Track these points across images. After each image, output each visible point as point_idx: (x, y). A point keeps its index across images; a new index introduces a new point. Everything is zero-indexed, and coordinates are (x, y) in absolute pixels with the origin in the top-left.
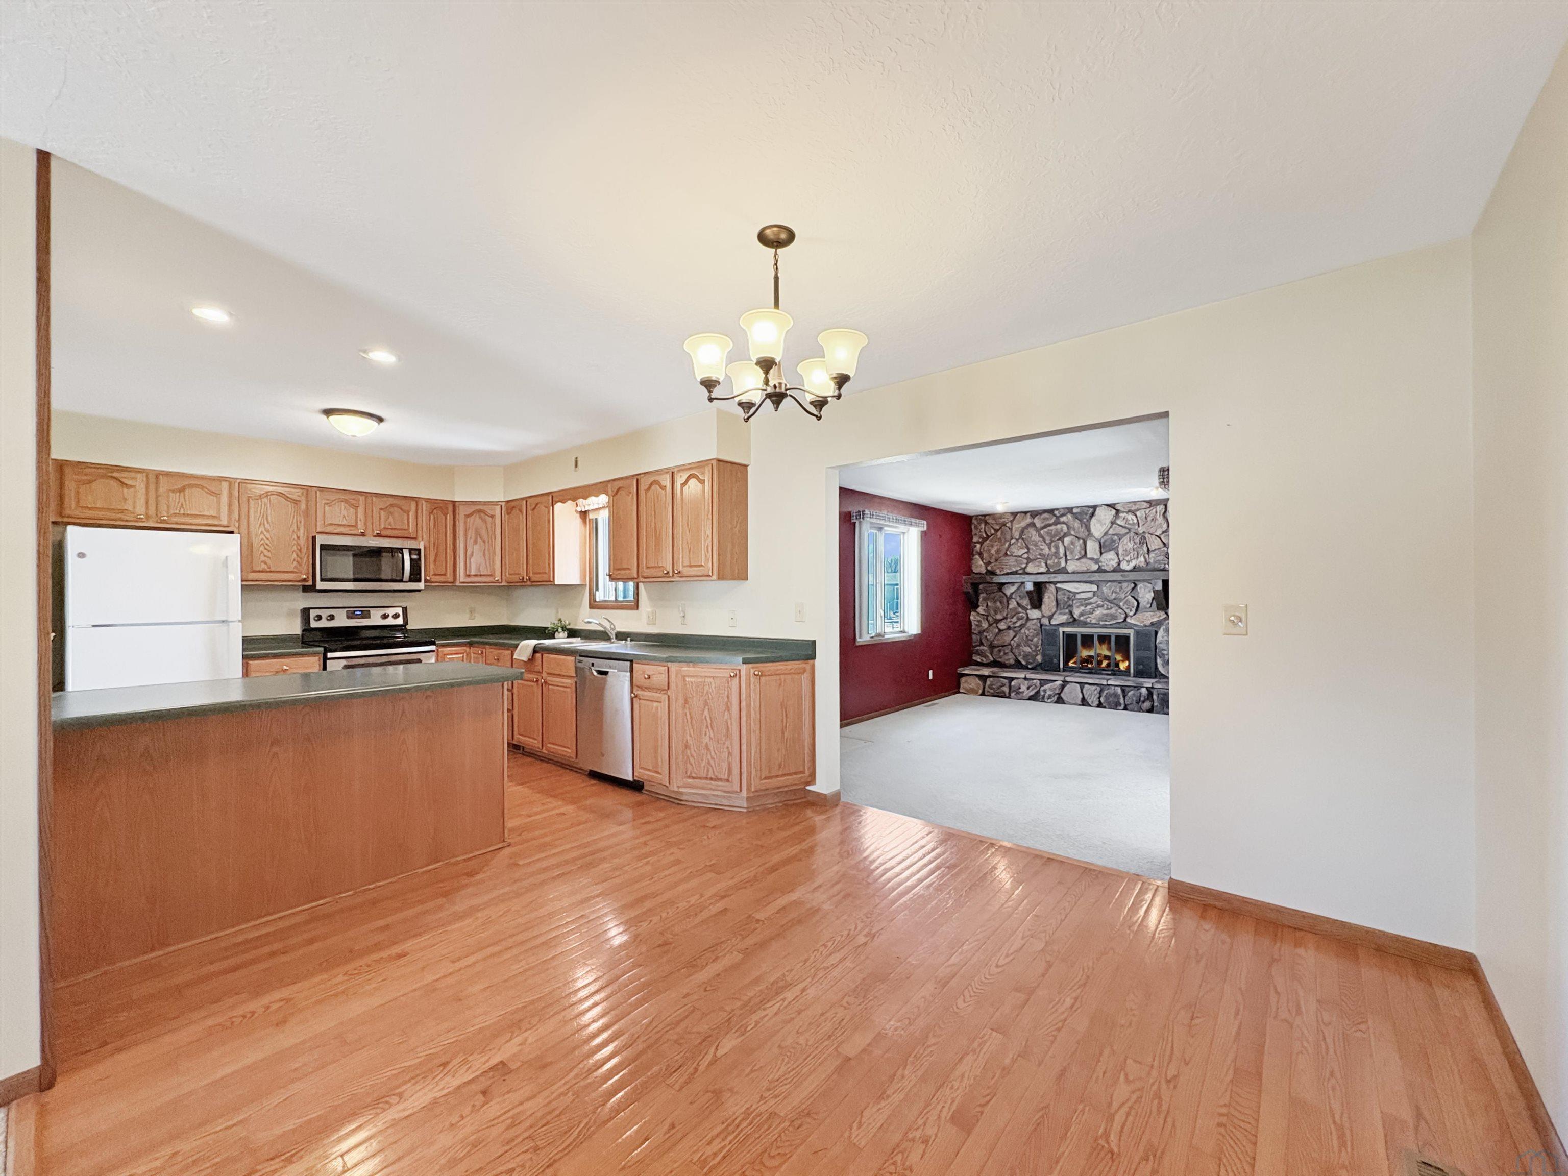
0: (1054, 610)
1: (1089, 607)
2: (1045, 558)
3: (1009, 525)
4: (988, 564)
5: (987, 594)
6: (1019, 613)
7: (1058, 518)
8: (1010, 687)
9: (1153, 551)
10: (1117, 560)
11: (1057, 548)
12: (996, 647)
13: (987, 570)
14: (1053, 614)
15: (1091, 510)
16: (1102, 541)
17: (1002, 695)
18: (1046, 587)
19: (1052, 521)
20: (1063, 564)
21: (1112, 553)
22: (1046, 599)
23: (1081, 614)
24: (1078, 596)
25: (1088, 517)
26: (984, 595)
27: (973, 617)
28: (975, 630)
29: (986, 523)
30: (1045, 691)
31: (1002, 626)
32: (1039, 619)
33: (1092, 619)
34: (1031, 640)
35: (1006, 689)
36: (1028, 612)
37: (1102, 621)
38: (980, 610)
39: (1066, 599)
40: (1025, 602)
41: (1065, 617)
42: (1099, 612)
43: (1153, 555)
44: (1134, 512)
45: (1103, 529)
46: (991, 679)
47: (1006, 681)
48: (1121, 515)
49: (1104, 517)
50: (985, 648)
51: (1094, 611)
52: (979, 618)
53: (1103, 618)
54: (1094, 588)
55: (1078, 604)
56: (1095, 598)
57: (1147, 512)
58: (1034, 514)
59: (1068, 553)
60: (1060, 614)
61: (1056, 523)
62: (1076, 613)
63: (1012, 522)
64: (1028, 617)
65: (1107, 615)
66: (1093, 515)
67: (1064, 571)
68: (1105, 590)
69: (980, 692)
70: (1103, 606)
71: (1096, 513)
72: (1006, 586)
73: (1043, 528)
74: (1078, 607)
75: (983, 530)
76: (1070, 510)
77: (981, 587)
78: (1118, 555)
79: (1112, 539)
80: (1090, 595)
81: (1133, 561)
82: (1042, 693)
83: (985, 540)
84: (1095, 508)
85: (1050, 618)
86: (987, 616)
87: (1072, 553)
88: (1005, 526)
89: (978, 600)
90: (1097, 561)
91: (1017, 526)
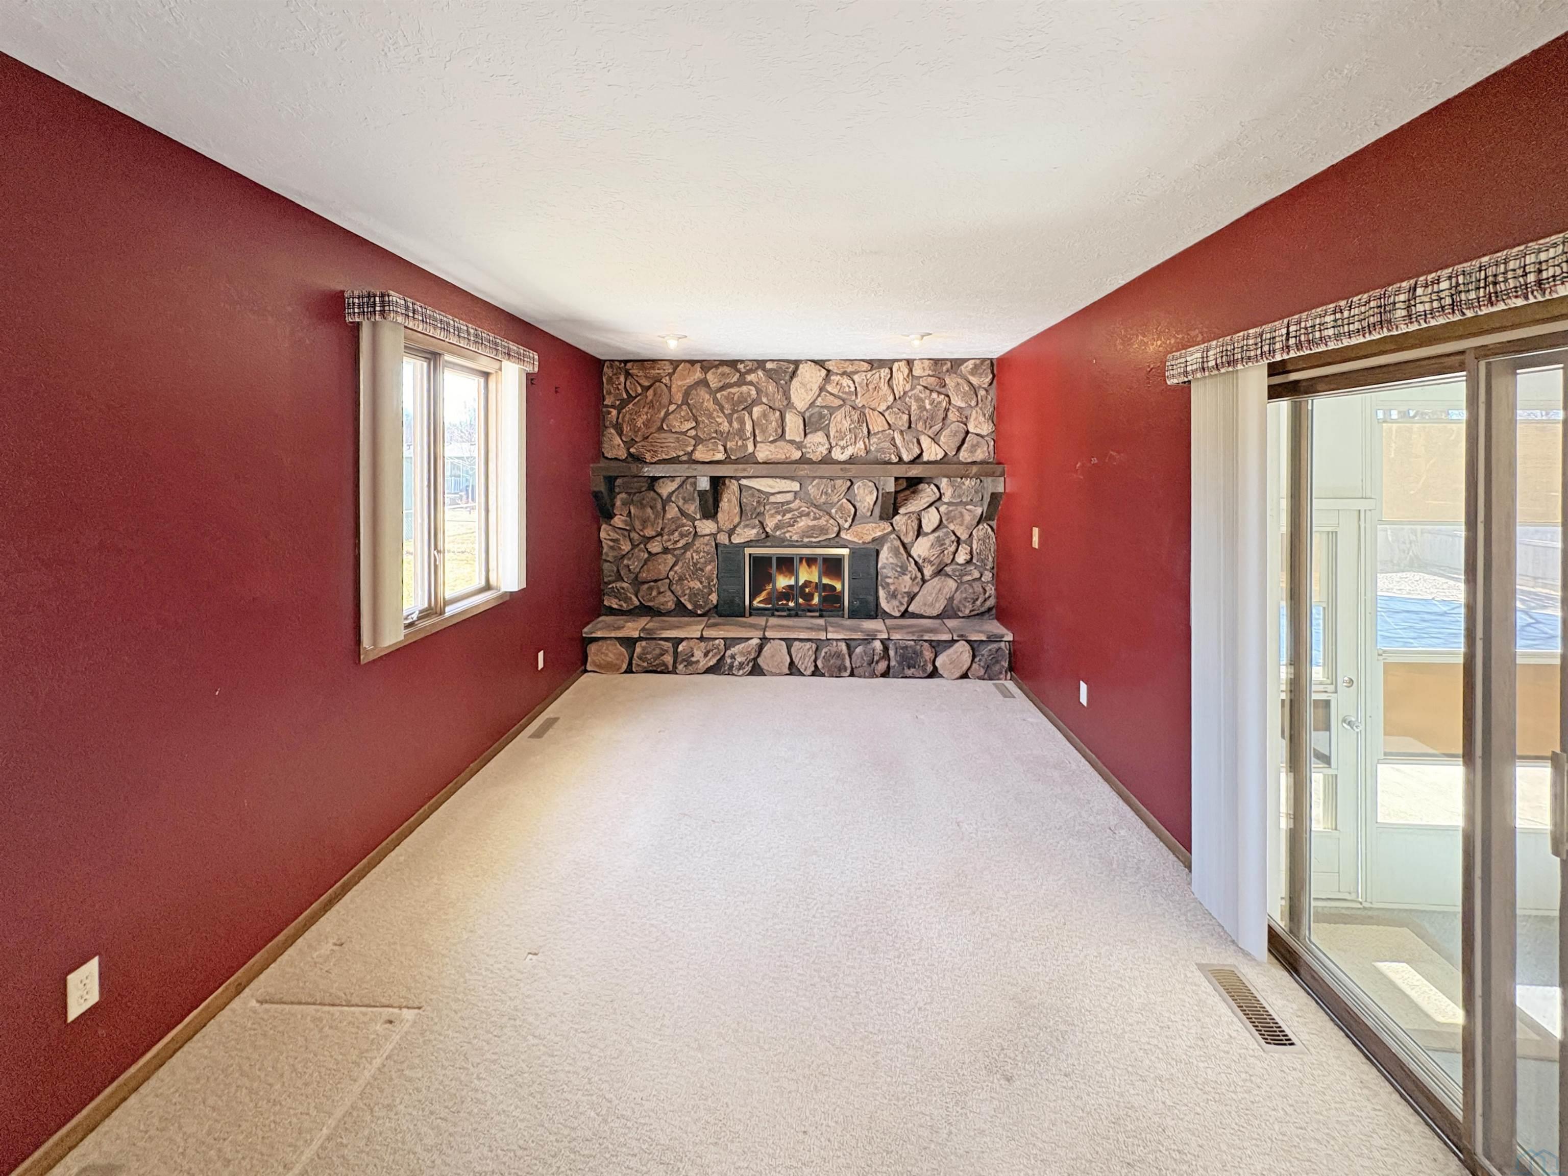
0: (737, 520)
1: (788, 516)
2: (724, 437)
3: (666, 380)
4: (632, 442)
5: (629, 494)
6: (683, 525)
7: (742, 375)
8: (676, 654)
9: (875, 434)
10: (827, 446)
11: (742, 422)
12: (644, 583)
13: (630, 454)
14: (735, 527)
15: (792, 367)
16: (807, 415)
17: (663, 670)
18: (724, 484)
19: (735, 379)
20: (751, 449)
21: (820, 433)
22: (724, 504)
23: (777, 527)
24: (772, 499)
25: (787, 378)
26: (623, 495)
27: (605, 533)
28: (607, 555)
29: (628, 374)
30: (733, 657)
31: (655, 547)
32: (714, 535)
33: (793, 534)
34: (702, 570)
35: (668, 659)
36: (696, 523)
37: (807, 537)
38: (618, 521)
39: (755, 504)
40: (692, 508)
41: (755, 531)
42: (803, 523)
43: (875, 440)
44: (849, 375)
45: (809, 398)
46: (644, 643)
47: (668, 645)
48: (832, 378)
49: (810, 377)
50: (625, 585)
51: (795, 521)
52: (615, 536)
53: (809, 532)
54: (795, 486)
55: (773, 511)
56: (798, 501)
57: (868, 377)
58: (707, 365)
59: (757, 432)
60: (746, 526)
61: (739, 384)
62: (770, 524)
63: (670, 375)
64: (696, 532)
65: (813, 528)
66: (794, 373)
67: (750, 460)
68: (812, 489)
69: (625, 667)
70: (808, 514)
71: (799, 372)
72: (661, 480)
73: (722, 389)
74: (772, 516)
75: (621, 387)
76: (761, 364)
77: (619, 482)
78: (828, 436)
79: (820, 413)
80: (790, 497)
81: (850, 448)
82: (729, 661)
83: (624, 403)
84: (797, 363)
85: (731, 533)
86: (629, 531)
87: (763, 431)
88: (660, 381)
89: (613, 505)
90: (799, 446)
91: (680, 383)
